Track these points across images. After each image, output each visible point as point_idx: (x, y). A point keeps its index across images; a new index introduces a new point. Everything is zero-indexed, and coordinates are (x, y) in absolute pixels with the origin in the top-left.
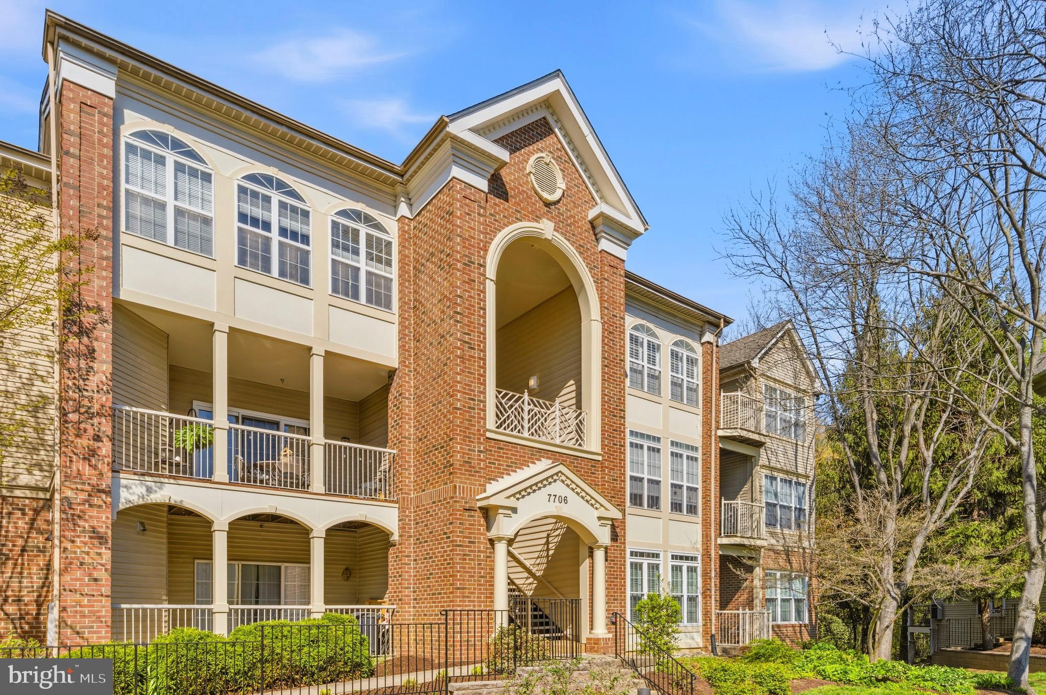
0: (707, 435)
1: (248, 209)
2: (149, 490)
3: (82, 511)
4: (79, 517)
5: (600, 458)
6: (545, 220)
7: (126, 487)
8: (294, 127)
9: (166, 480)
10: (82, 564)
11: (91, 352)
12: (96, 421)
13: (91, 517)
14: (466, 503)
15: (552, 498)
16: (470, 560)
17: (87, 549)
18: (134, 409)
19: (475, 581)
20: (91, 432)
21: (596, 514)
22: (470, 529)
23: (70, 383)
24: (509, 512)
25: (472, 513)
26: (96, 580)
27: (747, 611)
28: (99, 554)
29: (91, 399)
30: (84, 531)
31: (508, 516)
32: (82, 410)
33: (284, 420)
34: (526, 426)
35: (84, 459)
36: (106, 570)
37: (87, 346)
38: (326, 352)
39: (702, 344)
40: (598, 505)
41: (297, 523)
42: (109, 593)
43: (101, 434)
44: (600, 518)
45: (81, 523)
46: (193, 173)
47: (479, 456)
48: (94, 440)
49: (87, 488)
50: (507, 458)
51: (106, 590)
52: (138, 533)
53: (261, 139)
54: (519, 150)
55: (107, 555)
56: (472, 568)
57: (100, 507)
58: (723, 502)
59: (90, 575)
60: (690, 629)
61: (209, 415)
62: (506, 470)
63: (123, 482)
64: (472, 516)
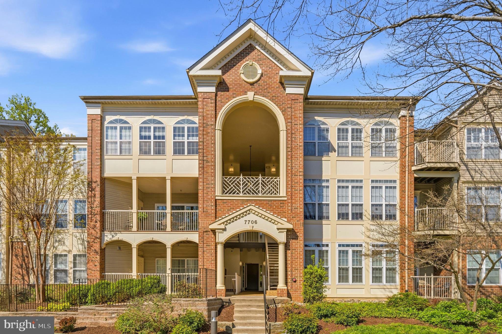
0: (403, 172)
1: (143, 134)
2: (113, 236)
3: (92, 245)
4: (91, 246)
5: (286, 199)
6: (248, 93)
7: (106, 236)
8: (161, 98)
9: (118, 232)
10: (92, 261)
11: (95, 195)
12: (96, 216)
13: (94, 246)
14: (204, 229)
15: (247, 222)
16: (207, 253)
17: (93, 256)
18: (109, 211)
19: (209, 262)
20: (94, 220)
21: (276, 227)
22: (207, 240)
23: (89, 206)
24: (221, 231)
25: (208, 233)
26: (96, 266)
27: (432, 276)
28: (96, 257)
29: (95, 210)
30: (92, 251)
32: (92, 214)
33: (185, 205)
34: (241, 191)
35: (93, 228)
36: (98, 262)
37: (94, 194)
38: (171, 177)
39: (400, 118)
40: (276, 223)
41: (162, 243)
42: (99, 270)
43: (97, 220)
44: (278, 229)
45: (92, 248)
46: (125, 128)
47: (211, 208)
48: (95, 222)
49: (94, 237)
50: (228, 207)
51: (98, 269)
52: (118, 250)
53: (147, 107)
54: (235, 65)
55: (98, 257)
56: (208, 257)
57: (97, 243)
58: (416, 210)
59: (94, 264)
60: (389, 287)
61: (165, 209)
62: (227, 212)
63: (106, 234)
64: (208, 234)
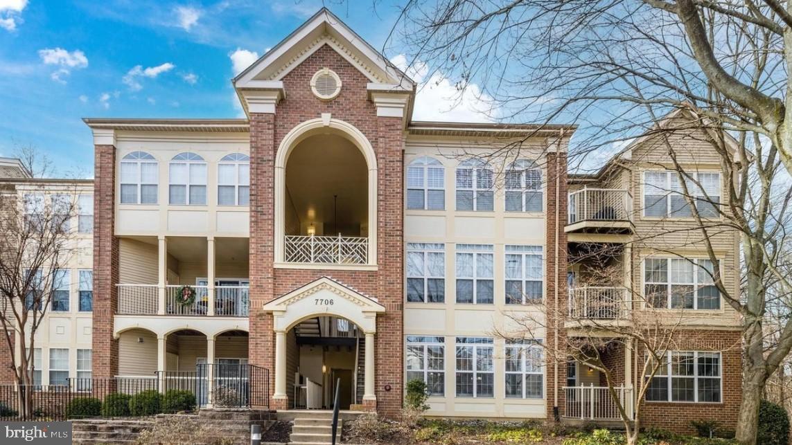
0: (550, 234)
5: (376, 269)
6: (323, 114)
9: (136, 316)
10: (99, 357)
14: (257, 311)
15: (319, 302)
16: (262, 346)
18: (125, 285)
21: (360, 309)
24: (281, 313)
25: (263, 317)
26: (104, 364)
27: (592, 387)
28: (105, 352)
31: (281, 317)
33: (240, 280)
34: (312, 256)
36: (108, 360)
38: (214, 238)
39: (546, 156)
40: (361, 303)
44: (364, 312)
46: (149, 165)
47: (268, 281)
50: (293, 279)
51: (108, 369)
52: (139, 343)
53: (181, 136)
54: (304, 75)
55: (108, 352)
56: (263, 352)
58: (570, 290)
59: (102, 362)
61: (206, 283)
62: (291, 287)
